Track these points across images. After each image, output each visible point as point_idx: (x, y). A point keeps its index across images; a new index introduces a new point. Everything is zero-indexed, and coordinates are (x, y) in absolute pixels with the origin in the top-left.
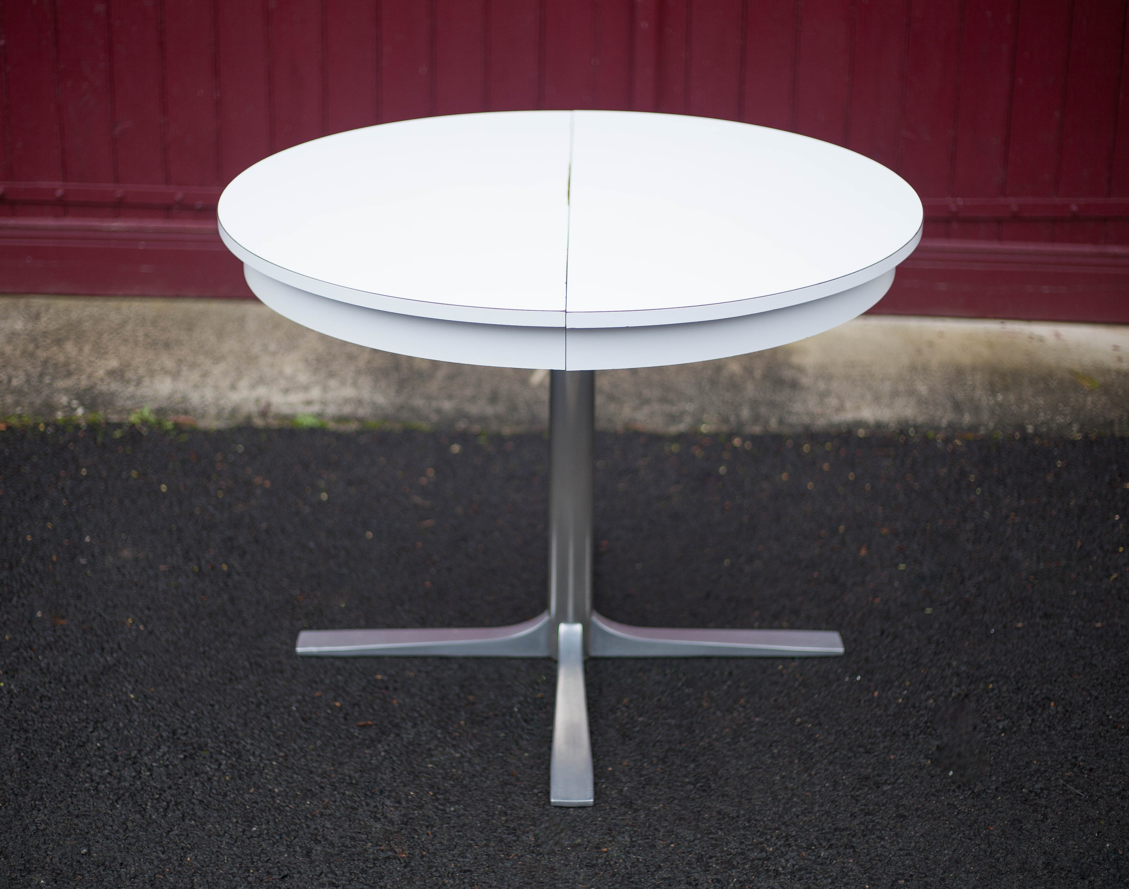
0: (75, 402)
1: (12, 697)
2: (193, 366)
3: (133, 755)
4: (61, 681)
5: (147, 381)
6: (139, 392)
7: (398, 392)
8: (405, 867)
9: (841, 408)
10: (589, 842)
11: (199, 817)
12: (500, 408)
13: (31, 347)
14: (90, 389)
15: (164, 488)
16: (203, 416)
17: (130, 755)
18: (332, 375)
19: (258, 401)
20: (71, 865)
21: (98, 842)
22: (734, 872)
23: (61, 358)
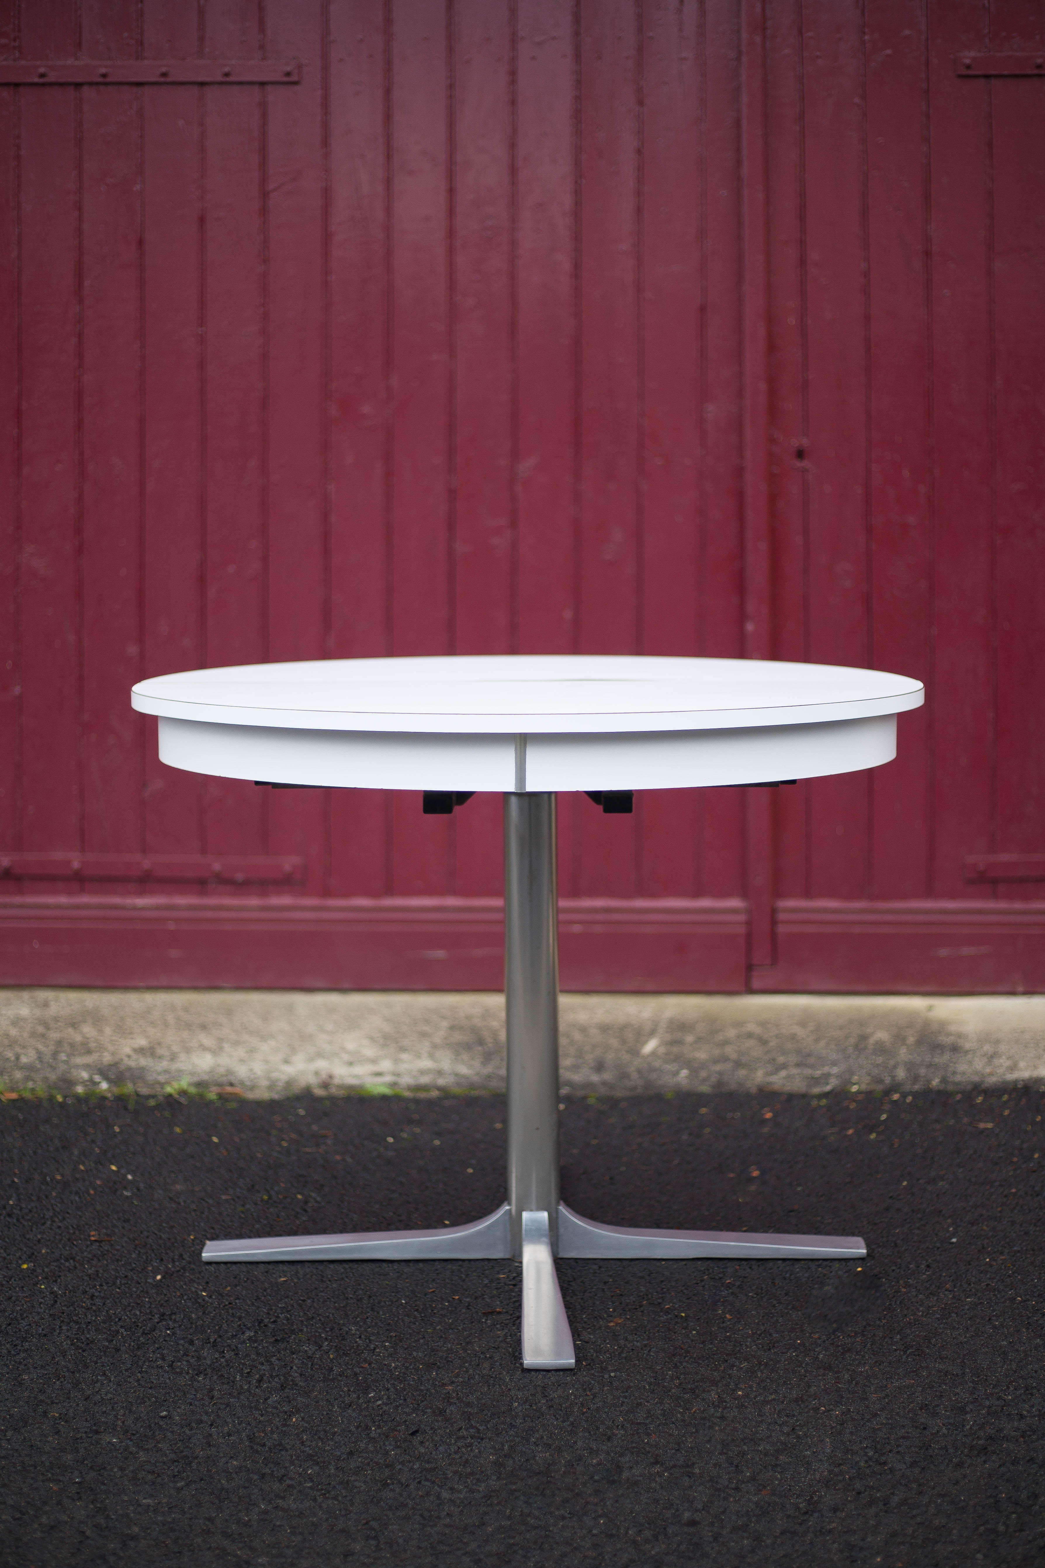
0: (97, 1078)
1: (56, 1296)
2: (236, 1044)
3: (212, 1340)
4: (114, 1283)
5: (183, 1057)
6: (175, 1066)
7: (484, 1063)
8: (563, 1422)
9: (1013, 1068)
10: (785, 1397)
11: (301, 1387)
12: (607, 1076)
13: (41, 1029)
14: (115, 1064)
15: (215, 1140)
16: (253, 1088)
17: (209, 1339)
18: (403, 1049)
19: (317, 1073)
20: (150, 1426)
21: (179, 1407)
22: (968, 1417)
23: (78, 1038)
